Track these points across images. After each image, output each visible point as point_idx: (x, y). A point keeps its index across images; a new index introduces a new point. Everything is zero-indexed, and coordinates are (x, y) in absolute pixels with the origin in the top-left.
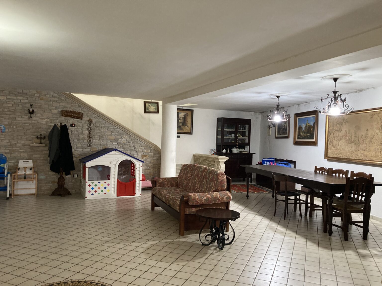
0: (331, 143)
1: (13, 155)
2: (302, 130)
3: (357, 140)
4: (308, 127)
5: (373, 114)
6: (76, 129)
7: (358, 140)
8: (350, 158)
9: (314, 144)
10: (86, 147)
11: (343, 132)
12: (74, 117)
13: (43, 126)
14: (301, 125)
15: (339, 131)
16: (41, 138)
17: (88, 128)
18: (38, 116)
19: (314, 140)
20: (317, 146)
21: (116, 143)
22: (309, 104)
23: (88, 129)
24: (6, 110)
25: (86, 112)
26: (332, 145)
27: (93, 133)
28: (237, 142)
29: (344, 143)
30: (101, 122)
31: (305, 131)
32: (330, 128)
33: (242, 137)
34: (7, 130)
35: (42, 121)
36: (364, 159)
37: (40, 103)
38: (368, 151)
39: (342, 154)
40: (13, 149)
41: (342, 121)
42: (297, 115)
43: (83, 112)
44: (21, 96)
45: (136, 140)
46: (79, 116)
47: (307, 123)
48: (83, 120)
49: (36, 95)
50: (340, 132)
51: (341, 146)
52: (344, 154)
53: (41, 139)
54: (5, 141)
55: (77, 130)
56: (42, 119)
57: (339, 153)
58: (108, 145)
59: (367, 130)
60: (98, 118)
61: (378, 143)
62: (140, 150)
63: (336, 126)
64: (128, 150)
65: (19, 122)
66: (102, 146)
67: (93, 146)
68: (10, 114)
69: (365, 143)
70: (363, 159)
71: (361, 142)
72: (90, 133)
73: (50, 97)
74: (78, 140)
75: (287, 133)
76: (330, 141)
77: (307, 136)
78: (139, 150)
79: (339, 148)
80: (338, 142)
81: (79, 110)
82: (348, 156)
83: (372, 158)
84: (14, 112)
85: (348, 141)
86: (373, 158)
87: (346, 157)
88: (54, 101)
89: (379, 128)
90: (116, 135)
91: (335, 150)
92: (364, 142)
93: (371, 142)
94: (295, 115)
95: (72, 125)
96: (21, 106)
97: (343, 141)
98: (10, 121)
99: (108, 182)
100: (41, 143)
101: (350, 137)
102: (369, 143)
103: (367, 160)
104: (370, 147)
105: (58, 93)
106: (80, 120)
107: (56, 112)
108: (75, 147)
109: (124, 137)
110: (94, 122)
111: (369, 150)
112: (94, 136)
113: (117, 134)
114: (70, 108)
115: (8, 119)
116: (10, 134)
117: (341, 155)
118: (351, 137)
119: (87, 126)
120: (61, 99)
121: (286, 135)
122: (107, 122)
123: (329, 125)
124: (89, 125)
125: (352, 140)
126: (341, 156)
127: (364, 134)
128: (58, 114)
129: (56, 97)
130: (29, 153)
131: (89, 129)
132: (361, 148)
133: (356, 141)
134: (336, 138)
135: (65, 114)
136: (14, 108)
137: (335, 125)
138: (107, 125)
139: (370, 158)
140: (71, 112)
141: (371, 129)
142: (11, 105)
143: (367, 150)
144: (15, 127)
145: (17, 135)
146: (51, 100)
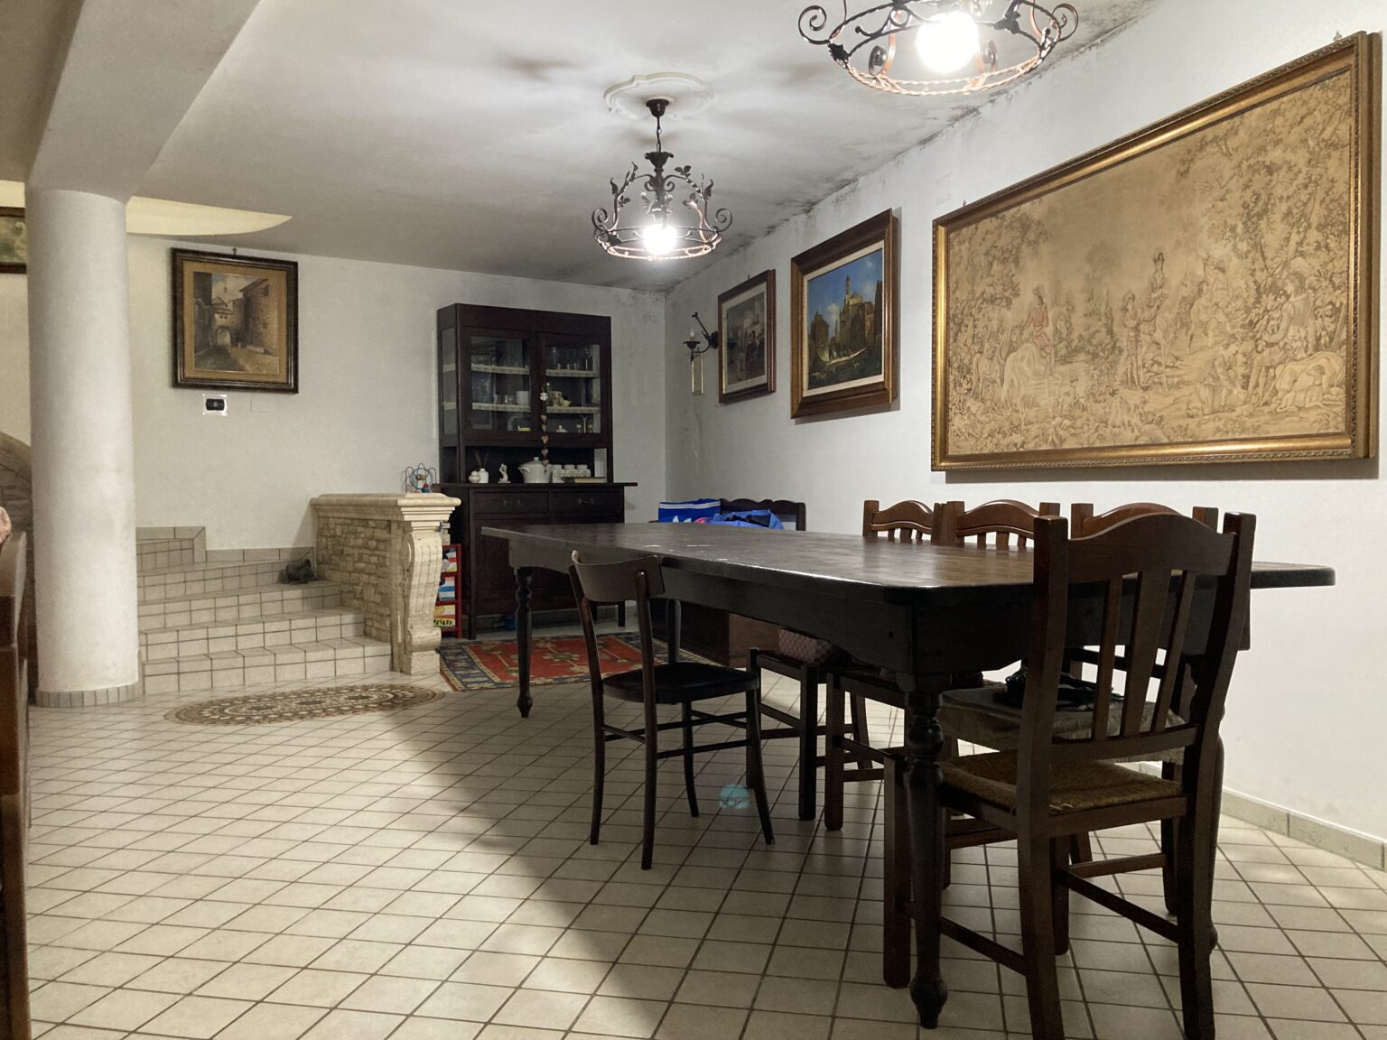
0: (965, 377)
2: (827, 333)
3: (1104, 330)
4: (851, 313)
5: (1189, 152)
7: (1110, 332)
8: (1066, 446)
9: (882, 399)
11: (1027, 298)
14: (820, 313)
15: (1001, 298)
19: (880, 378)
20: (898, 408)
22: (853, 191)
26: (969, 386)
28: (544, 428)
29: (1029, 363)
31: (837, 340)
32: (954, 292)
33: (570, 405)
36: (1140, 442)
38: (1171, 387)
39: (1023, 427)
41: (1019, 240)
42: (804, 263)
47: (847, 293)
50: (1009, 303)
51: (1016, 383)
52: (1034, 429)
57: (1006, 428)
59: (1160, 259)
61: (1228, 328)
63: (988, 275)
69: (1148, 338)
70: (1137, 439)
71: (1123, 343)
75: (763, 368)
76: (956, 365)
77: (849, 363)
79: (1003, 400)
80: (997, 367)
82: (1057, 435)
83: (1192, 423)
85: (1055, 346)
86: (1199, 425)
87: (1046, 441)
89: (1233, 229)
91: (985, 412)
92: (1142, 336)
93: (1183, 325)
94: (795, 265)
97: (1029, 350)
101: (1061, 325)
102: (1171, 335)
103: (1165, 440)
104: (1177, 359)
111: (1176, 380)
117: (1017, 438)
118: (1068, 321)
121: (763, 379)
123: (953, 279)
125: (1075, 336)
126: (1015, 445)
127: (1138, 286)
132: (1126, 373)
133: (1095, 342)
134: (987, 346)
137: (980, 274)
139: (1180, 427)
141: (1178, 244)
143: (1161, 384)
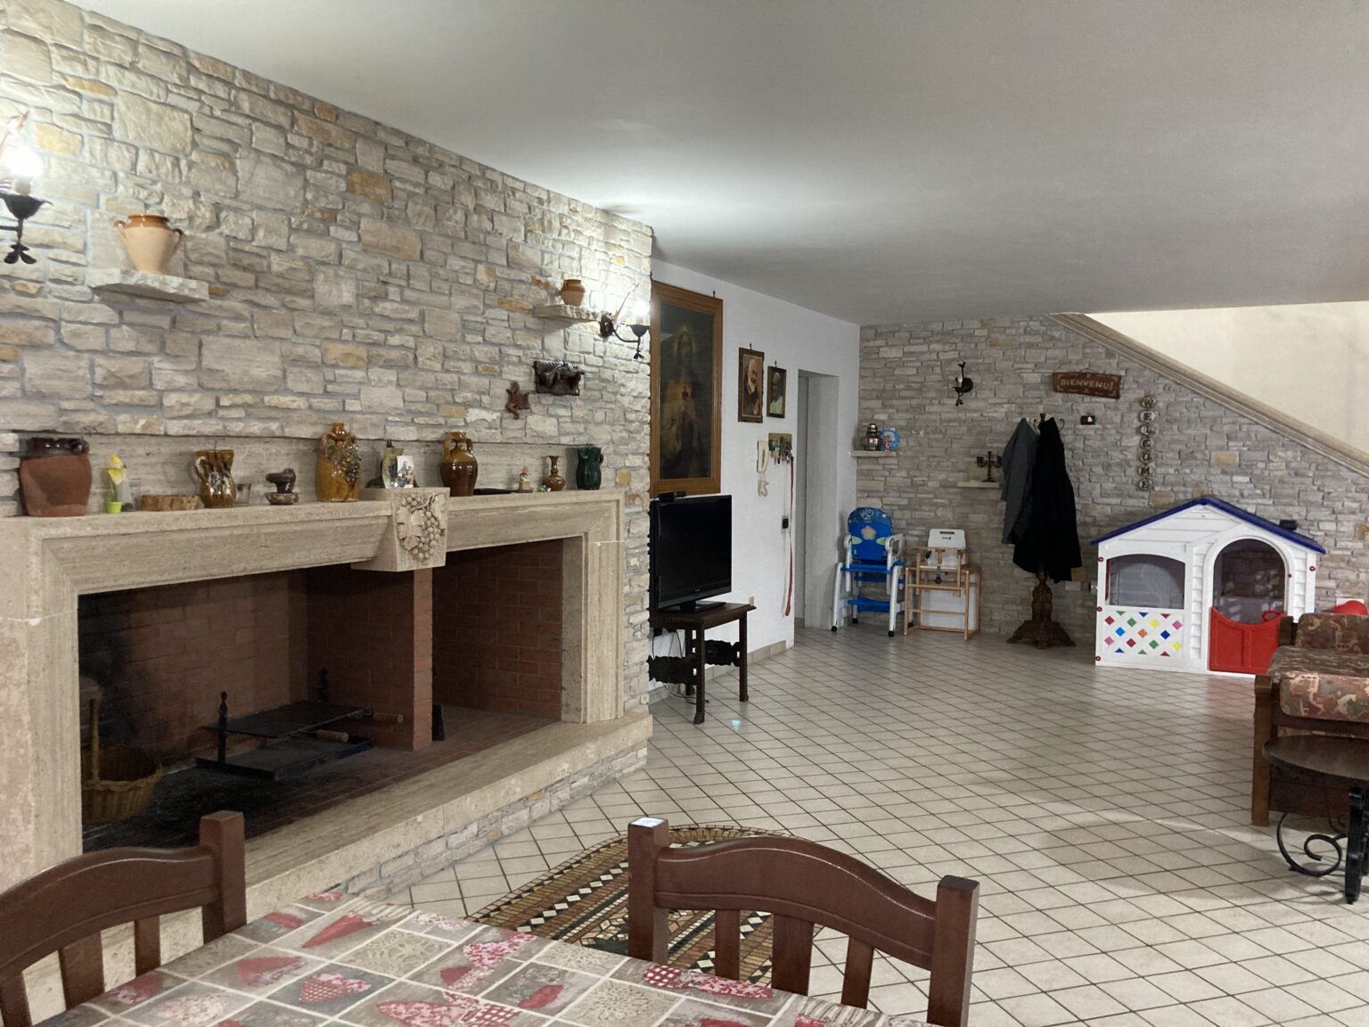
1: (917, 514)
6: (1099, 432)
10: (1131, 493)
12: (1093, 392)
13: (999, 426)
16: (990, 464)
17: (1140, 427)
18: (984, 396)
21: (1247, 479)
23: (1138, 430)
24: (902, 386)
25: (1135, 373)
27: (1155, 442)
30: (1186, 402)
34: (903, 443)
35: (995, 412)
37: (989, 356)
40: (919, 495)
43: (1123, 373)
44: (937, 342)
45: (1331, 466)
46: (1108, 387)
48: (1121, 399)
49: (977, 333)
53: (990, 467)
54: (899, 475)
55: (1102, 435)
56: (995, 405)
58: (1214, 486)
60: (1174, 390)
62: (1350, 504)
64: (1296, 502)
65: (933, 417)
66: (1190, 489)
67: (1157, 489)
68: (912, 398)
72: (1145, 444)
73: (1020, 335)
74: (1107, 467)
78: (1343, 506)
81: (1111, 367)
84: (920, 390)
88: (1030, 346)
90: (1245, 449)
95: (1086, 418)
96: (938, 370)
98: (912, 416)
99: (1176, 614)
100: (990, 479)
105: (1041, 318)
106: (1114, 400)
107: (1034, 381)
108: (1097, 492)
109: (1280, 453)
110: (1160, 404)
112: (1160, 454)
113: (1248, 443)
114: (1079, 362)
115: (907, 411)
116: (909, 453)
119: (1136, 421)
120: (1053, 338)
122: (1208, 404)
124: (1142, 415)
128: (1042, 387)
129: (1037, 333)
130: (957, 510)
131: (1143, 430)
135: (1064, 382)
136: (920, 379)
138: (1211, 413)
140: (1082, 375)
142: (914, 371)
144: (922, 433)
145: (929, 457)
146: (1020, 344)
